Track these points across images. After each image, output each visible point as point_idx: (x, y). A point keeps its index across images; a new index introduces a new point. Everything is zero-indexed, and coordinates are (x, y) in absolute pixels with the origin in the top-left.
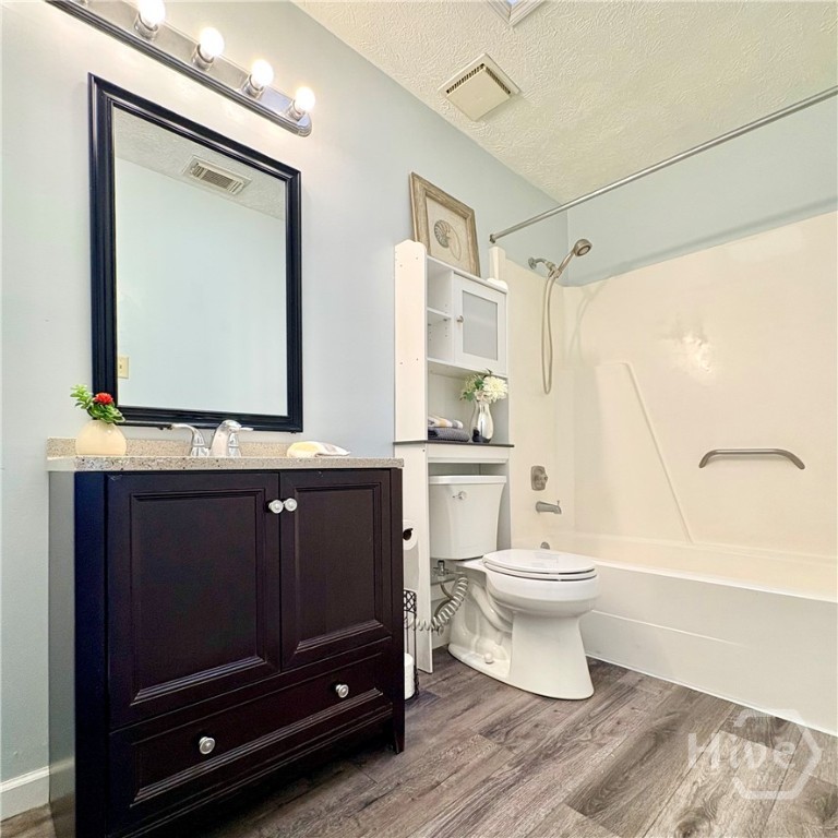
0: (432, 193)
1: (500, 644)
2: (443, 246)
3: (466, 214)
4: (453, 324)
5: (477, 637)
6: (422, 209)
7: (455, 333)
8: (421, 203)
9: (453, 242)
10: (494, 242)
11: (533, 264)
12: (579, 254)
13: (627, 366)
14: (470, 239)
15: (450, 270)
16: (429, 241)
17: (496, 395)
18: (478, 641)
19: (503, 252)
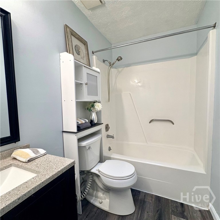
0: (73, 34)
1: (103, 194)
2: (78, 55)
3: (85, 43)
4: (84, 86)
5: (95, 192)
6: (70, 40)
7: (85, 88)
8: (69, 37)
9: (81, 53)
10: (93, 54)
11: (104, 61)
12: (119, 61)
13: (130, 94)
14: (87, 52)
15: (82, 65)
16: (73, 52)
17: (99, 109)
18: (96, 194)
19: (97, 57)
